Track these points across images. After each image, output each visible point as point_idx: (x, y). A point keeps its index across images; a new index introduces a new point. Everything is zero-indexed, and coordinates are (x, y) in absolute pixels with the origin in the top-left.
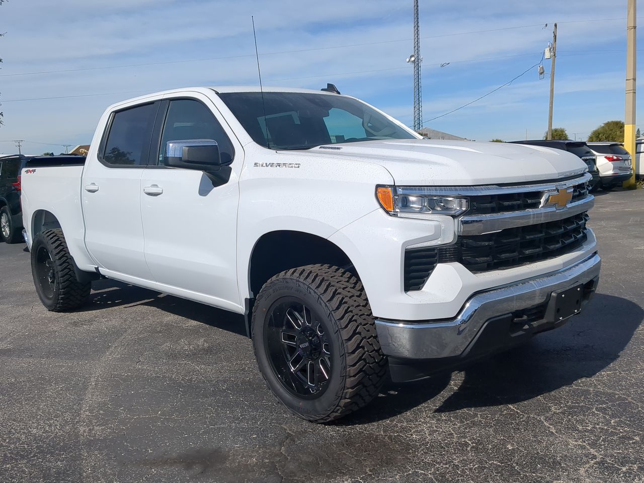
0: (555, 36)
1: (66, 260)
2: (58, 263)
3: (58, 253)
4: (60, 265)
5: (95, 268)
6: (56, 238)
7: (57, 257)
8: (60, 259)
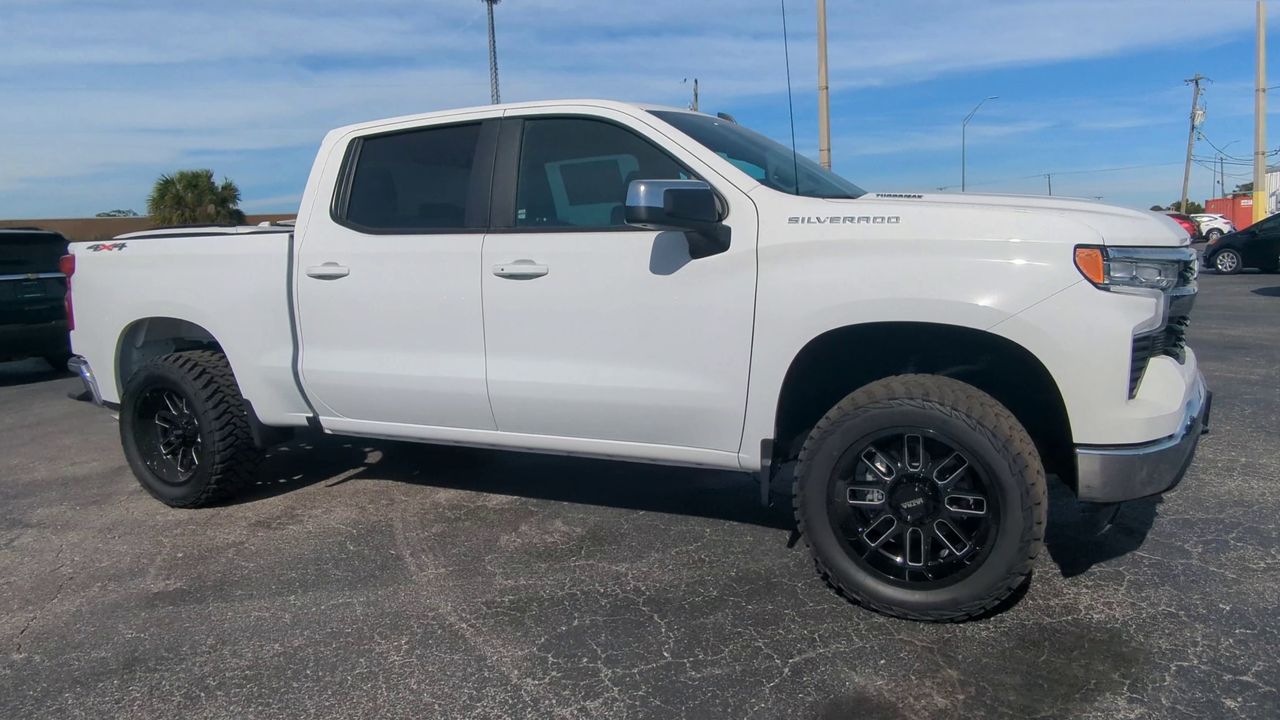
0: (696, 95)
1: (228, 408)
2: (213, 414)
3: (210, 397)
4: (218, 418)
5: (308, 418)
6: (200, 369)
7: (210, 404)
8: (215, 407)
